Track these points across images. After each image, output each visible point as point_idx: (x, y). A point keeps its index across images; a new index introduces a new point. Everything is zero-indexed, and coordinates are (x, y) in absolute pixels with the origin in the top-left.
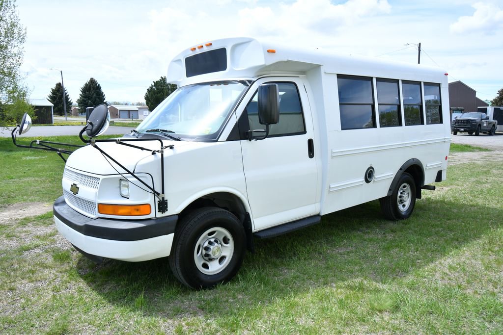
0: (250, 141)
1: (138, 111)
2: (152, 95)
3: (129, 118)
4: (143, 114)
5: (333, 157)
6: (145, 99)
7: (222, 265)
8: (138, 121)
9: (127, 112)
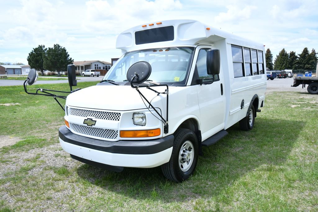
0: (201, 85)
1: (21, 69)
2: (33, 58)
3: (14, 74)
4: (25, 71)
5: (232, 94)
6: (28, 60)
7: (189, 165)
8: (22, 76)
9: (13, 70)
